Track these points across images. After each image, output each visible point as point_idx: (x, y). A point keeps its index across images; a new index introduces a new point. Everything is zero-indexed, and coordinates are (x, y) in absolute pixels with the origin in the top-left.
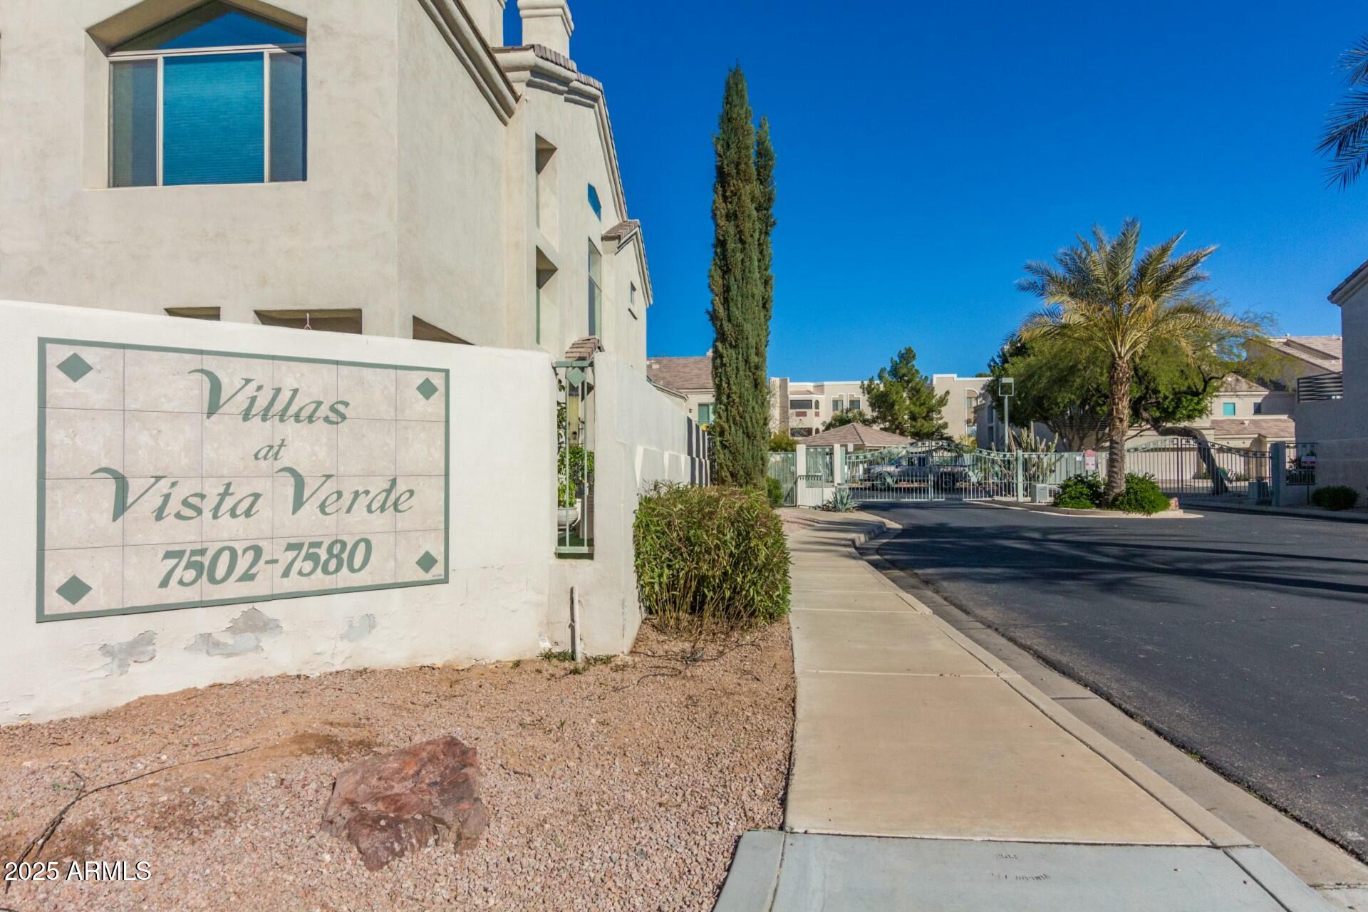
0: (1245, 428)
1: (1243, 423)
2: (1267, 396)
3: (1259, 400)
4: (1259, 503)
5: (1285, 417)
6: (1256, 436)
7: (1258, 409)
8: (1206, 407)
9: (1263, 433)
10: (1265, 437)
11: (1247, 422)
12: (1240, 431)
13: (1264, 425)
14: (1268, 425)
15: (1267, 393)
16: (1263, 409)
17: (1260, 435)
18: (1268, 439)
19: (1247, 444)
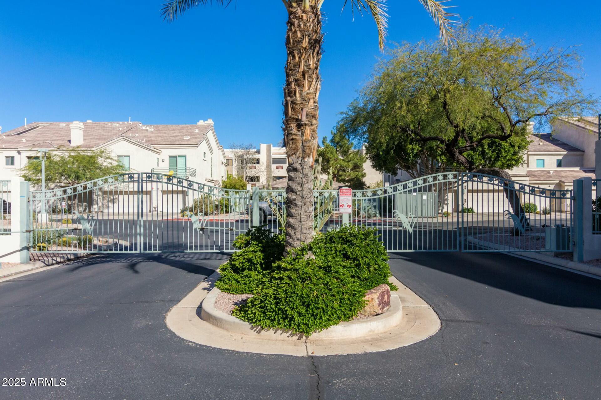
0: (550, 177)
1: (549, 173)
2: (565, 155)
3: (560, 158)
4: (557, 255)
5: (577, 169)
6: (558, 181)
7: (560, 164)
8: (521, 158)
9: (563, 179)
10: (564, 182)
11: (551, 172)
12: (547, 178)
13: (563, 174)
14: (566, 174)
15: (566, 153)
16: (562, 164)
17: (560, 181)
18: (566, 184)
19: (552, 187)
